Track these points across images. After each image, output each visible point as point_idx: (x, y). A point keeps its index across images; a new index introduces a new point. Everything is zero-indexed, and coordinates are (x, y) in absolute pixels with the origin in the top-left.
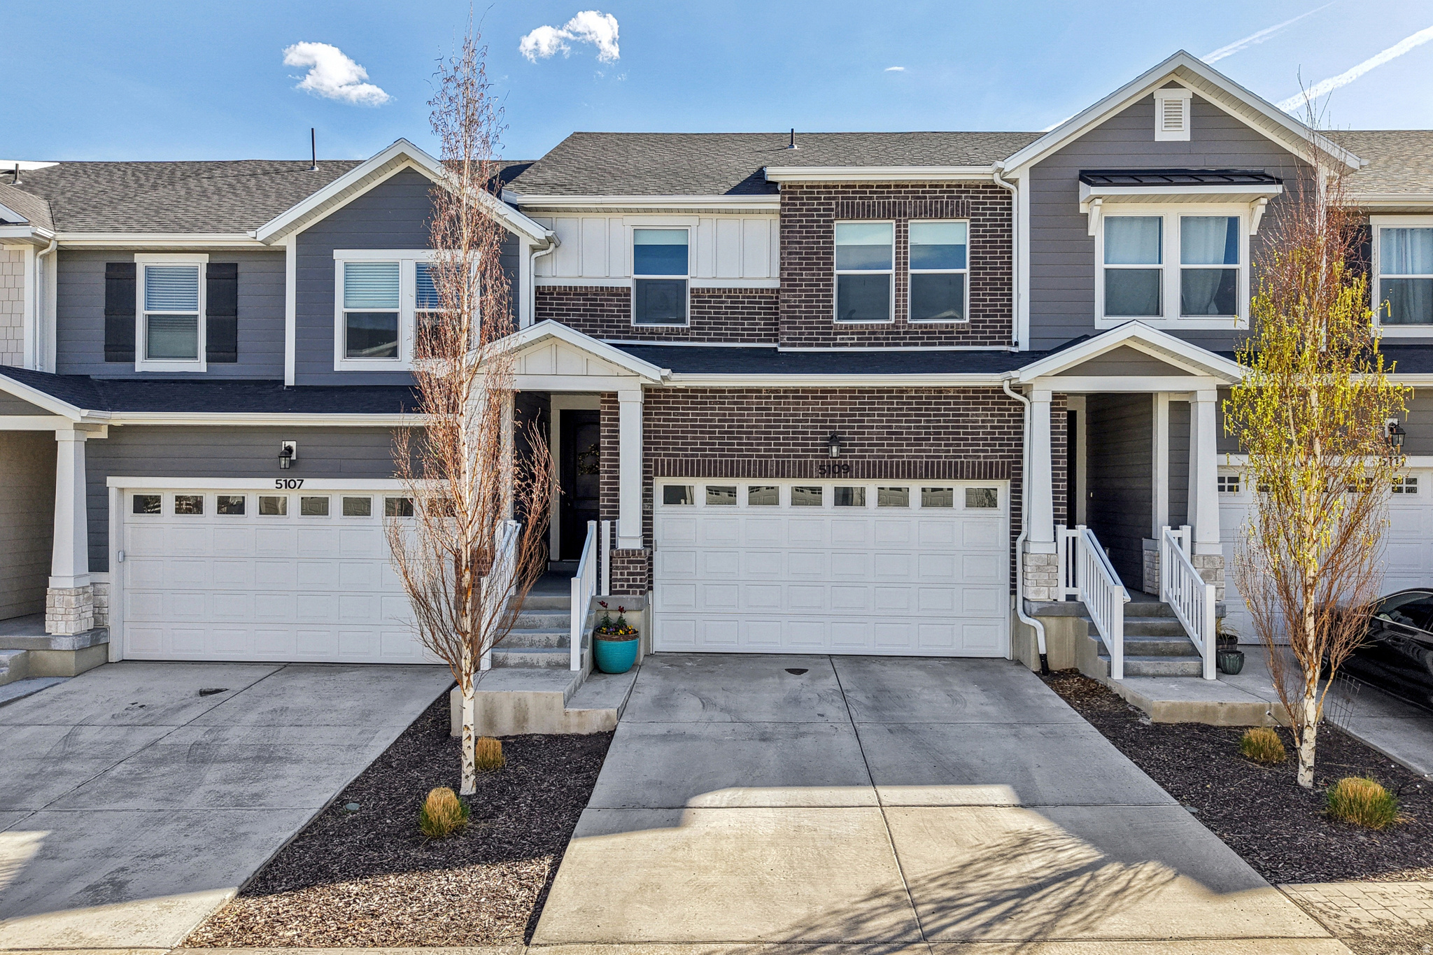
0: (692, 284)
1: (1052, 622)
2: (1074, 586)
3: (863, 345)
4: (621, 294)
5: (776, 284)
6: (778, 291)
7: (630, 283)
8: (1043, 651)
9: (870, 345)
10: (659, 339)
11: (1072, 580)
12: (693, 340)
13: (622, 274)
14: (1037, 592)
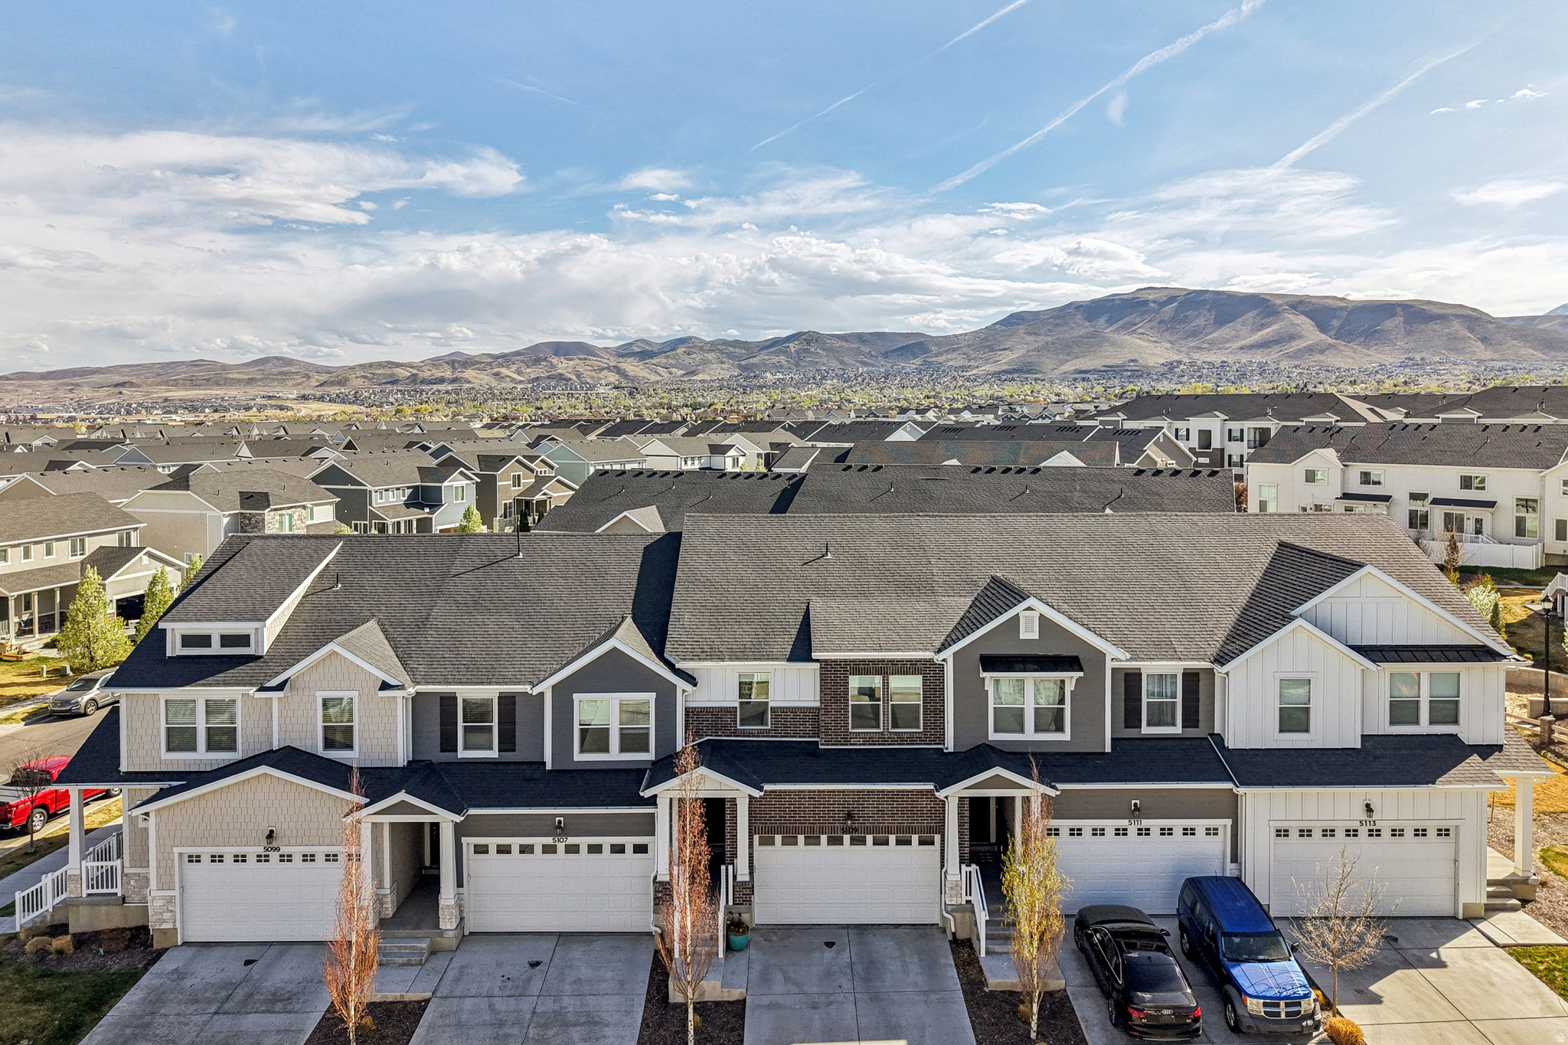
0: (771, 704)
1: (958, 915)
2: (970, 895)
3: (865, 745)
4: (732, 711)
5: (817, 704)
6: (819, 709)
7: (737, 705)
8: (953, 931)
9: (870, 745)
10: (753, 736)
11: (969, 892)
12: (772, 736)
13: (732, 700)
14: (951, 901)
